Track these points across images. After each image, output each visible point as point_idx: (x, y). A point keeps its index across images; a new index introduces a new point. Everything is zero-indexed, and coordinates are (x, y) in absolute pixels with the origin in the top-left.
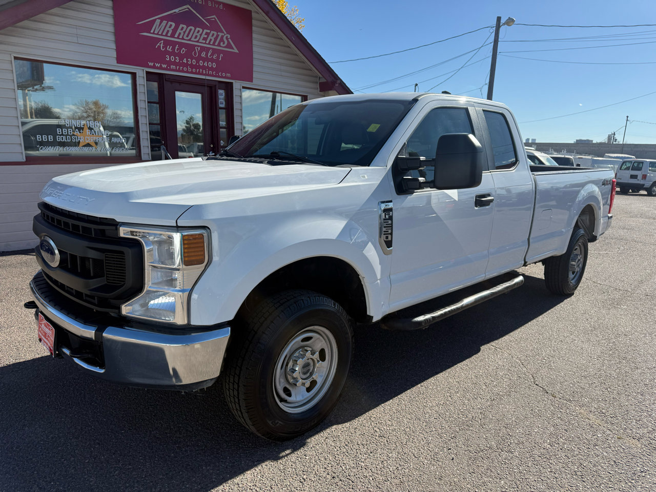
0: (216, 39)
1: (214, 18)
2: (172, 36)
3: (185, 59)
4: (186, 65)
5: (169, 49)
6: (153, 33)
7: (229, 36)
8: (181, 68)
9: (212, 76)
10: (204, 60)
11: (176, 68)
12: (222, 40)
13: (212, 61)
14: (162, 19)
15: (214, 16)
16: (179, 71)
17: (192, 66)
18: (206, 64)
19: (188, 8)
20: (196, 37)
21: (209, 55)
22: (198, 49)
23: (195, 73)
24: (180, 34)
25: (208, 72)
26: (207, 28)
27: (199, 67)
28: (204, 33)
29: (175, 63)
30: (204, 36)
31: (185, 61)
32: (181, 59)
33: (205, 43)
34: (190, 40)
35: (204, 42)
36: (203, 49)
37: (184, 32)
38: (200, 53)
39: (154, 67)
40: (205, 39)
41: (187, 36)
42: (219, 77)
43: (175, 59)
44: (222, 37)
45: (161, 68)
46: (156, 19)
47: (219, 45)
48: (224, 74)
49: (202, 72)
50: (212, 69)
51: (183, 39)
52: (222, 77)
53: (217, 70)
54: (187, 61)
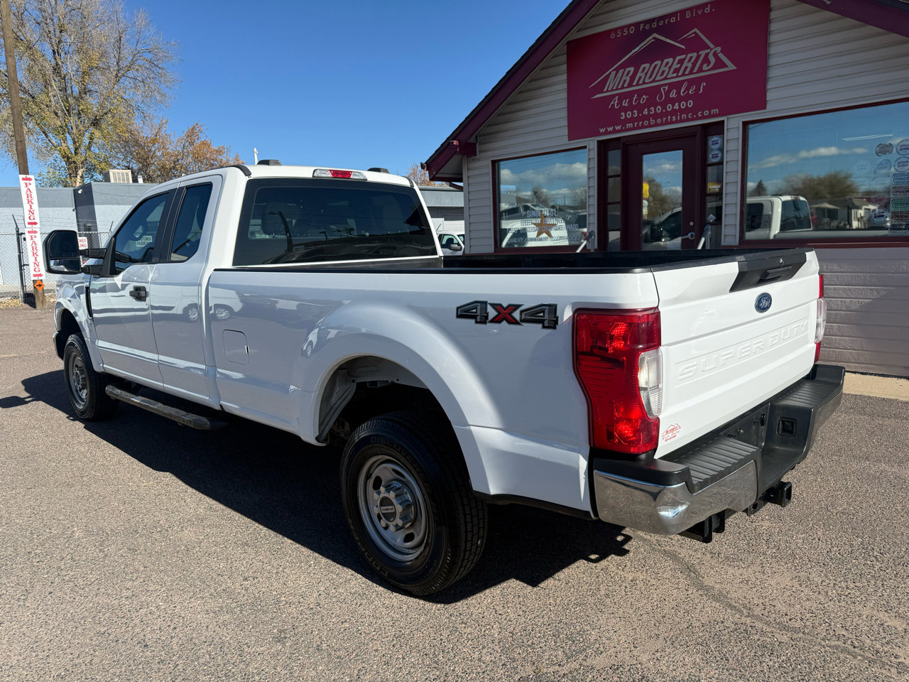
0: (694, 64)
1: (695, 33)
2: (630, 85)
3: (646, 110)
4: (647, 117)
5: (625, 104)
6: (607, 91)
7: (719, 49)
8: (640, 123)
9: (688, 120)
10: (673, 101)
11: (634, 125)
12: (706, 60)
13: (687, 98)
14: (617, 70)
15: (696, 30)
16: (638, 128)
17: (656, 116)
18: (676, 107)
19: (654, 38)
20: (662, 75)
21: (682, 91)
22: (664, 89)
23: (662, 124)
24: (640, 78)
25: (681, 117)
26: (680, 52)
27: (667, 114)
28: (676, 61)
29: (632, 120)
30: (676, 66)
31: (646, 112)
32: (640, 111)
33: (677, 76)
34: (654, 81)
35: (675, 75)
36: (672, 86)
37: (646, 74)
38: (668, 93)
39: (607, 133)
40: (677, 71)
41: (650, 77)
42: (698, 118)
43: (633, 114)
44: (707, 55)
45: (615, 131)
46: (610, 73)
47: (700, 70)
48: (706, 113)
49: (671, 119)
50: (687, 110)
51: (644, 83)
52: (704, 117)
53: (694, 110)
54: (649, 111)
